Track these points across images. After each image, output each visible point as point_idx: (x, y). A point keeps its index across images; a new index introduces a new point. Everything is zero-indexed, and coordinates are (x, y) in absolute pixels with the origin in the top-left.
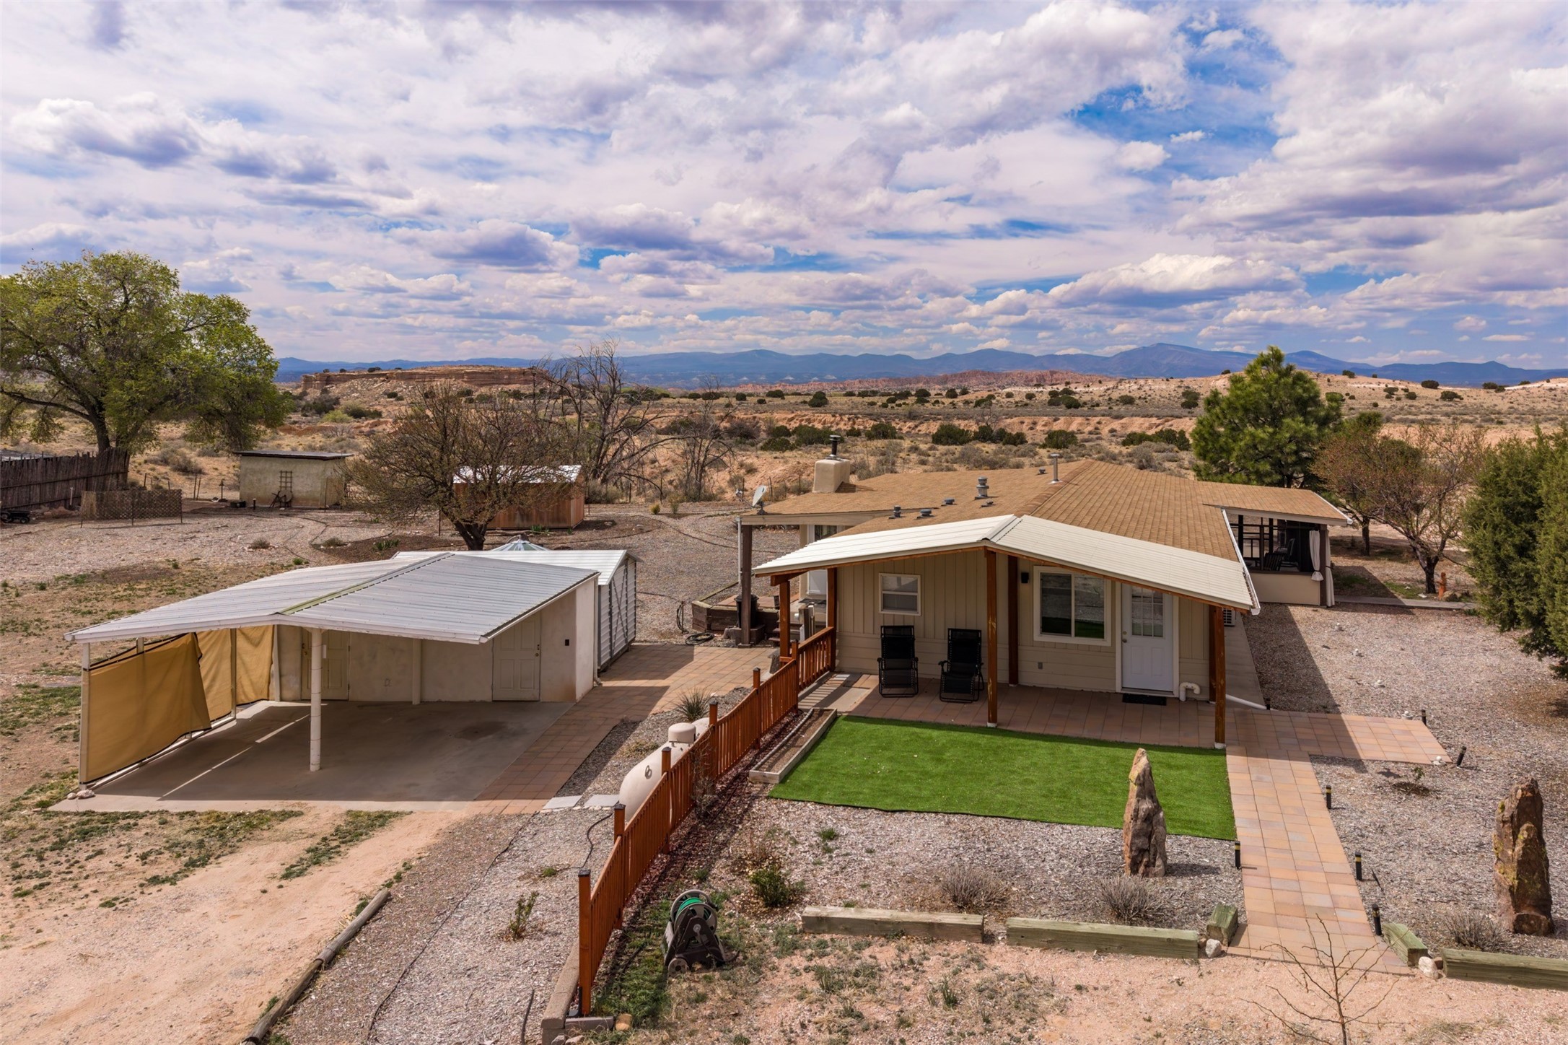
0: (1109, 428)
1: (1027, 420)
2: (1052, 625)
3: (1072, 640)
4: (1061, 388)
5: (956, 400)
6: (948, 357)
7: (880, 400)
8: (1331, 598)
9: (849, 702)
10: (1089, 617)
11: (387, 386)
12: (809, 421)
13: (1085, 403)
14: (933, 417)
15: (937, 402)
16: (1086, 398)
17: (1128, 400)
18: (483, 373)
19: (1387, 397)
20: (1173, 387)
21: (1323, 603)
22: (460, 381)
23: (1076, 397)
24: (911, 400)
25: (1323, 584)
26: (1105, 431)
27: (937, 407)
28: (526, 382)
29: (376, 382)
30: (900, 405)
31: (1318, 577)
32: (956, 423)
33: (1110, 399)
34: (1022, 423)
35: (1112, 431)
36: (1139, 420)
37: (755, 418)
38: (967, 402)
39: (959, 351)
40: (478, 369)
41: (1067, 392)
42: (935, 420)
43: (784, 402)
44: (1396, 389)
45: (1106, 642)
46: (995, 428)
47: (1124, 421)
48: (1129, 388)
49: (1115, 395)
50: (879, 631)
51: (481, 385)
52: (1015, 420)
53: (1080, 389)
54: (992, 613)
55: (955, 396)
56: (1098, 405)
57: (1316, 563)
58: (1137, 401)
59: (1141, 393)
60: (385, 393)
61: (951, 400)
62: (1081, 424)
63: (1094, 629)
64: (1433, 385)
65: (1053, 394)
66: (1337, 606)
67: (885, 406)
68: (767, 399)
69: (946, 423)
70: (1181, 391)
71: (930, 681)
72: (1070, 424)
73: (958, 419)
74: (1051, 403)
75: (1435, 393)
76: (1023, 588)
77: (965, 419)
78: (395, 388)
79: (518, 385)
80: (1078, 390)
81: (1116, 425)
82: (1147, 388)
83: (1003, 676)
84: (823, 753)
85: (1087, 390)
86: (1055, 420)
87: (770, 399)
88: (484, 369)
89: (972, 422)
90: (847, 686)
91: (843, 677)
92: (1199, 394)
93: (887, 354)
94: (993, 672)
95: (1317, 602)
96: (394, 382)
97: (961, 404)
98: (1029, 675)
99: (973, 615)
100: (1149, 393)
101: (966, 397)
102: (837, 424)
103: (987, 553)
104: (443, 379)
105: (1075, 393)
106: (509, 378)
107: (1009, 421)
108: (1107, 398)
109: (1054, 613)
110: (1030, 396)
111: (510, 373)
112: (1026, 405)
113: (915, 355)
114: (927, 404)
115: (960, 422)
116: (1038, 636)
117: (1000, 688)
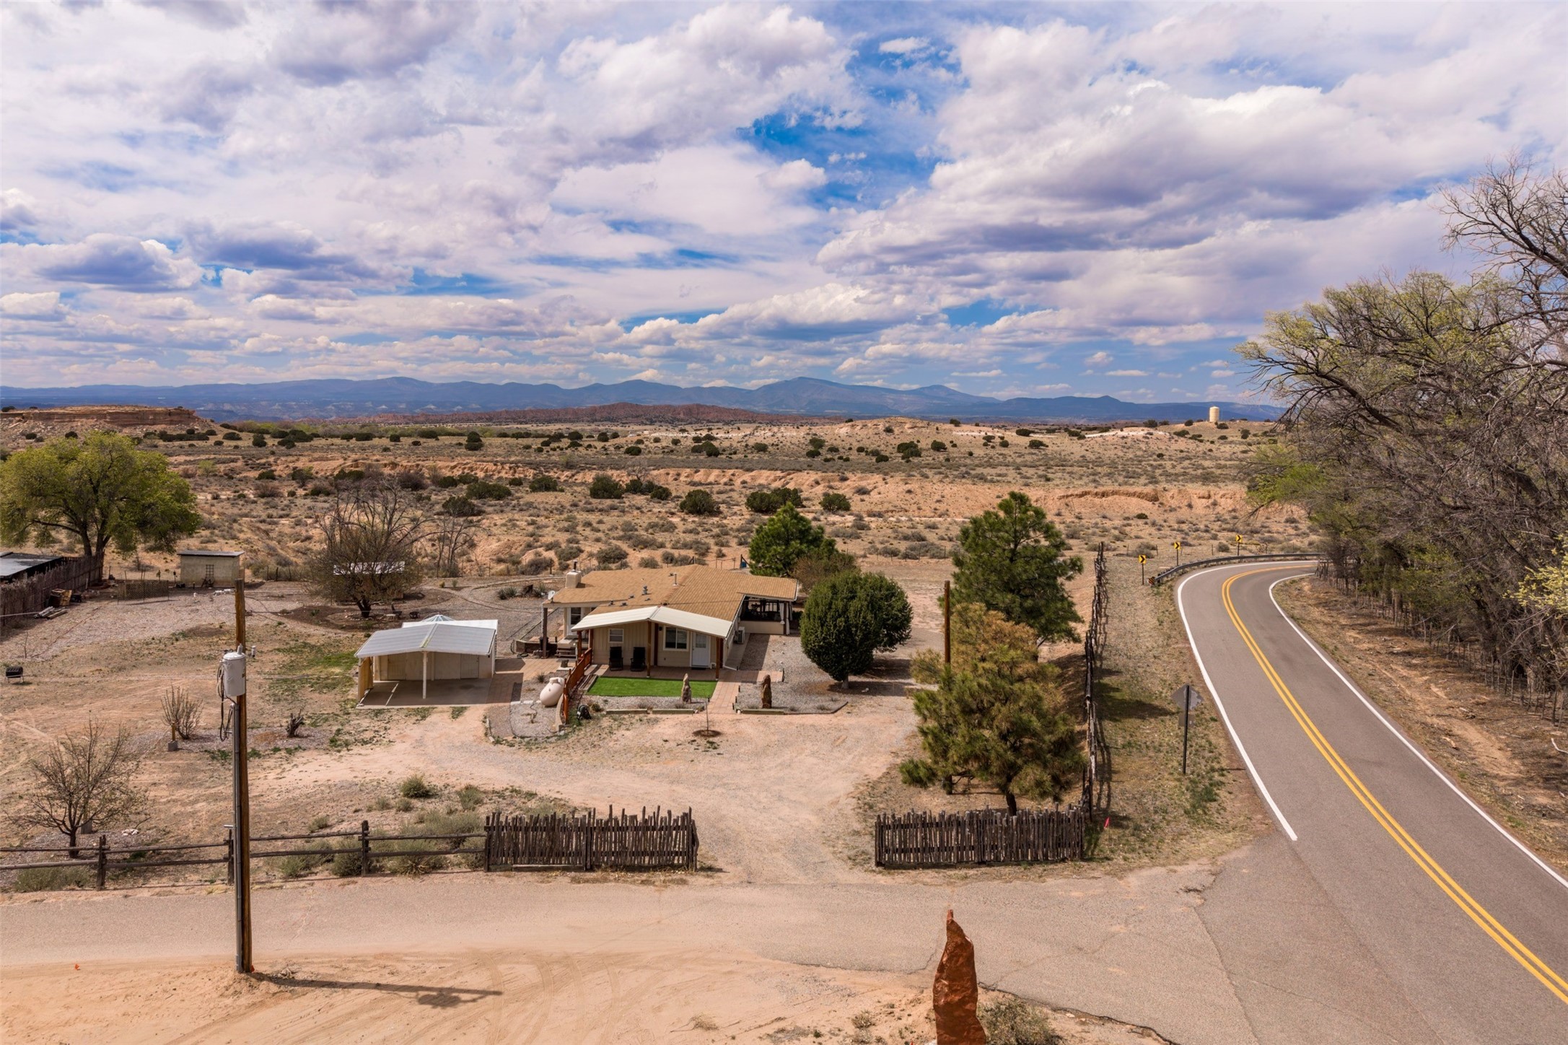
0: (741, 480)
1: (672, 472)
2: (670, 645)
3: (676, 650)
4: (704, 433)
5: (607, 444)
6: (596, 388)
7: (537, 443)
8: (788, 631)
9: (601, 672)
10: (680, 641)
11: (24, 426)
12: (471, 469)
13: (724, 450)
14: (588, 466)
15: (590, 446)
16: (726, 444)
17: (761, 448)
18: (127, 413)
19: (985, 445)
20: (802, 434)
21: (785, 634)
22: (102, 421)
23: (716, 444)
24: (565, 442)
25: (785, 625)
26: (738, 482)
27: (589, 452)
28: (172, 422)
29: (11, 422)
30: (554, 449)
31: (783, 622)
32: (609, 472)
33: (747, 445)
34: (668, 474)
35: (744, 482)
36: (766, 473)
37: (418, 465)
38: (618, 448)
39: (607, 382)
40: (120, 410)
41: (709, 438)
42: (590, 469)
43: (439, 443)
44: (993, 437)
45: (687, 650)
46: (644, 481)
47: (753, 473)
48: (764, 435)
49: (752, 442)
50: (609, 649)
51: (125, 426)
52: (662, 471)
53: (721, 435)
54: (650, 641)
55: (606, 440)
56: (735, 453)
57: (782, 618)
58: (770, 448)
59: (774, 440)
60: (22, 434)
61: (602, 444)
62: (718, 476)
63: (683, 646)
64: (1025, 433)
65: (697, 439)
66: (791, 635)
67: (540, 450)
68: (422, 440)
69: (601, 473)
70: (809, 438)
71: (627, 666)
72: (708, 475)
73: (611, 469)
74: (695, 450)
75: (1025, 441)
76: (660, 632)
77: (617, 469)
78: (33, 428)
79: (163, 426)
80: (719, 436)
81: (747, 477)
82: (779, 435)
83: (652, 663)
84: (596, 685)
85: (727, 436)
86: (696, 472)
87: (424, 440)
88: (127, 409)
89: (624, 473)
90: (597, 669)
91: (595, 666)
92: (824, 441)
93: (534, 383)
94: (649, 661)
95: (782, 632)
96: (32, 423)
97: (612, 449)
98: (661, 662)
99: (643, 642)
100: (781, 439)
101: (617, 441)
102: (499, 472)
103: (648, 623)
104: (84, 420)
105: (716, 439)
106: (154, 419)
107: (655, 472)
108: (744, 444)
109: (671, 641)
110: (676, 442)
111: (155, 414)
112: (672, 451)
113: (562, 384)
114: (580, 449)
115: (614, 471)
116: (664, 649)
117: (651, 667)
